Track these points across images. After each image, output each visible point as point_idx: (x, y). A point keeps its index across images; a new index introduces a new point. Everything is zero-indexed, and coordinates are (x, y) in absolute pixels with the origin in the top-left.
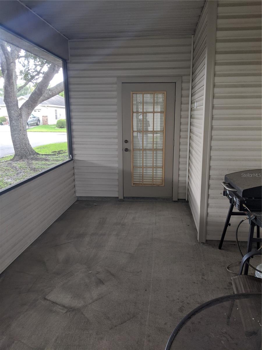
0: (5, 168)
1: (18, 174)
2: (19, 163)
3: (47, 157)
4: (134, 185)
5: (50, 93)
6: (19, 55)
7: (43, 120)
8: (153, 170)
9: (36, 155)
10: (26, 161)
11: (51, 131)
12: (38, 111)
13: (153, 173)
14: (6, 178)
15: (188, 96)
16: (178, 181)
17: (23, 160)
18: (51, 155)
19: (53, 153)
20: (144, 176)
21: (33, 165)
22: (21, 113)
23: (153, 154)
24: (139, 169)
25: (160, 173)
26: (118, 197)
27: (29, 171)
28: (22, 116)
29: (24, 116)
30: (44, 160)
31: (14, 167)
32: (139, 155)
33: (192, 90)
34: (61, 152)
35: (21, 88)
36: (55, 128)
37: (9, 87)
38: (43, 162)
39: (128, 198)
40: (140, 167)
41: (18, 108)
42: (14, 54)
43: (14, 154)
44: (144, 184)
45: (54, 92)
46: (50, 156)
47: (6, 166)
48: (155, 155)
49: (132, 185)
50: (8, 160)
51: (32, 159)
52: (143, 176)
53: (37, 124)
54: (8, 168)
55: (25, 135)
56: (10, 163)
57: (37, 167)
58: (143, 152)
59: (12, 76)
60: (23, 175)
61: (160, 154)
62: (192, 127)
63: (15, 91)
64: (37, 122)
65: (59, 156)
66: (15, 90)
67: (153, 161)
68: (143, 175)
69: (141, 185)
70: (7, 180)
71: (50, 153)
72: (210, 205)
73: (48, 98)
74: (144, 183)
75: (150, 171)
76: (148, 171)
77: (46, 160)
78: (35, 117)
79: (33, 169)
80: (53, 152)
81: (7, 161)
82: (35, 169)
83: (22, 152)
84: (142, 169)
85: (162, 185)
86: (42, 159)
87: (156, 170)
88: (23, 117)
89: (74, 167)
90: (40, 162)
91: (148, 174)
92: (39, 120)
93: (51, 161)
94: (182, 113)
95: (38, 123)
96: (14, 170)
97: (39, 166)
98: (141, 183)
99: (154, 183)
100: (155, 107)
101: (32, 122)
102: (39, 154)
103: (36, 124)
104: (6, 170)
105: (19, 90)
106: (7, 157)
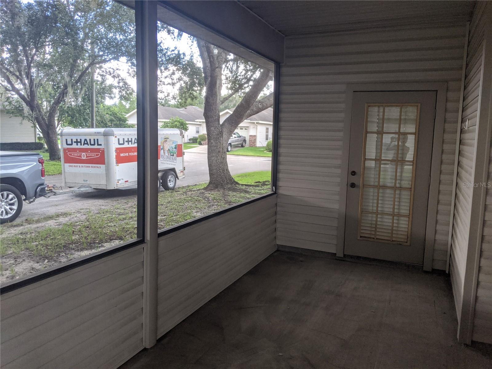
0: (196, 198)
1: (209, 207)
2: (212, 193)
3: (248, 189)
4: (361, 239)
5: (260, 106)
6: (228, 58)
7: (250, 140)
8: (393, 219)
9: (235, 185)
10: (222, 191)
11: (258, 155)
12: (246, 129)
13: (393, 223)
14: (195, 211)
15: (458, 111)
16: (435, 240)
17: (218, 190)
18: (253, 186)
19: (256, 184)
20: (378, 227)
21: (229, 197)
22: (222, 130)
23: (395, 194)
24: (370, 215)
25: (404, 224)
26: (336, 254)
27: (223, 204)
28: (223, 134)
29: (225, 134)
30: (244, 192)
31: (207, 198)
32: (372, 194)
33: (464, 102)
34: (266, 183)
35: (226, 99)
36: (263, 151)
37: (211, 98)
38: (242, 195)
39: (352, 257)
40: (372, 213)
41: (219, 123)
42: (221, 57)
43: (209, 181)
44: (377, 239)
45: (265, 105)
46: (251, 188)
47: (197, 196)
48: (397, 196)
49: (359, 238)
50: (201, 188)
51: (230, 189)
52: (376, 226)
53: (242, 144)
54: (200, 198)
55: (225, 158)
56: (203, 193)
57: (233, 199)
58: (378, 191)
59: (216, 84)
60: (216, 209)
61: (406, 196)
62: (461, 158)
63: (218, 103)
64: (243, 143)
65: (263, 187)
66: (218, 101)
67: (394, 205)
68: (376, 224)
69: (372, 240)
70: (196, 213)
71: (253, 184)
72: (482, 284)
73: (257, 112)
74: (378, 237)
75: (387, 221)
76: (386, 221)
77: (246, 192)
78: (240, 137)
79: (228, 202)
80: (256, 182)
81: (199, 190)
82: (230, 202)
83: (218, 179)
84: (375, 216)
85: (405, 244)
86: (241, 191)
87: (398, 220)
88: (224, 136)
89: (276, 204)
90: (238, 194)
91: (385, 224)
92: (245, 141)
93: (253, 193)
94: (446, 136)
95: (244, 145)
96: (206, 202)
97: (236, 199)
98: (373, 236)
99: (394, 239)
100: (401, 126)
101: (237, 143)
102: (239, 184)
103: (240, 146)
104: (196, 201)
105: (222, 102)
106: (201, 184)
